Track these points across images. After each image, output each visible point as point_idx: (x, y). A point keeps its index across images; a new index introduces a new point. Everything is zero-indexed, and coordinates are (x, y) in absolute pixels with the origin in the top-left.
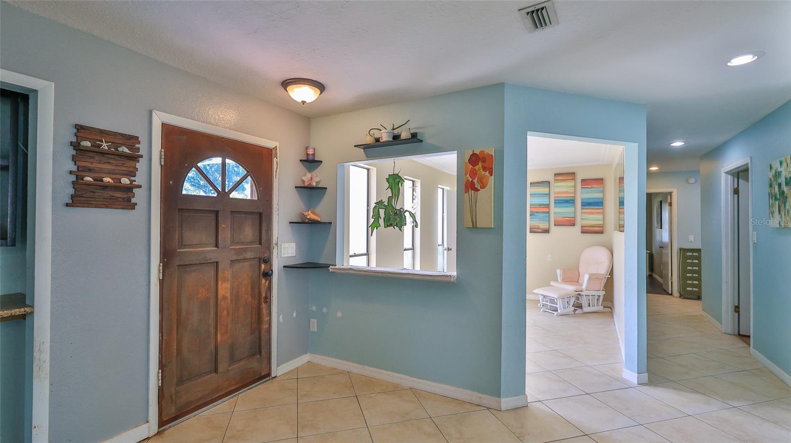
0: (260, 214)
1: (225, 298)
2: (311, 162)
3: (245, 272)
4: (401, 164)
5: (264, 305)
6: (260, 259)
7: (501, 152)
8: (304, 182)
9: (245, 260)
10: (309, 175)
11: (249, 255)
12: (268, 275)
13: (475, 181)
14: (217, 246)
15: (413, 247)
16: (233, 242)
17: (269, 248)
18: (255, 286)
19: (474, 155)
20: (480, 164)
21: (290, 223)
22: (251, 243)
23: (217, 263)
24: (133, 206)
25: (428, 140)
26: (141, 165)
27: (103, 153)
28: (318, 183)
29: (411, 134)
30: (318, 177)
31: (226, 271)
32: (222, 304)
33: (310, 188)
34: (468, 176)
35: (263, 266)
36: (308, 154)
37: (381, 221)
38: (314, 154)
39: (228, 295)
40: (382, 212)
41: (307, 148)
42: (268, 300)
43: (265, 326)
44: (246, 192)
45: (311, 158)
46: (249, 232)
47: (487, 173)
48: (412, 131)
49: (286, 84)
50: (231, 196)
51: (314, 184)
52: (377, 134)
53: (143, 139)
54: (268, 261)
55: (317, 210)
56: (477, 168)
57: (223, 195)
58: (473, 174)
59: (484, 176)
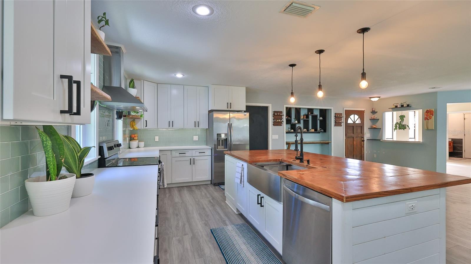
0: (361, 127)
1: (355, 145)
2: (374, 112)
3: (359, 139)
4: (403, 113)
5: (363, 148)
6: (361, 137)
7: (436, 110)
8: (372, 118)
9: (359, 137)
10: (373, 116)
11: (359, 136)
12: (363, 141)
13: (428, 117)
14: (353, 133)
15: (415, 137)
16: (356, 133)
17: (363, 135)
18: (361, 144)
19: (427, 110)
20: (429, 113)
21: (369, 128)
22: (360, 133)
23: (353, 137)
24: (341, 126)
25: (413, 106)
26: (342, 118)
27: (339, 117)
28: (376, 118)
29: (407, 105)
30: (376, 116)
31: (355, 139)
32: (354, 146)
33: (374, 119)
34: (425, 116)
35: (362, 139)
36: (373, 110)
37: (398, 128)
38: (375, 110)
39: (355, 144)
40: (398, 125)
41: (372, 109)
42: (363, 147)
43: (363, 153)
44: (358, 122)
45: (374, 111)
46: (359, 131)
47: (432, 115)
48: (407, 104)
49: (370, 98)
50: (356, 123)
51: (375, 118)
52: (396, 105)
53: (343, 114)
54: (363, 138)
55: (376, 125)
56: (428, 114)
57: (354, 122)
58: (427, 116)
59: (431, 116)
